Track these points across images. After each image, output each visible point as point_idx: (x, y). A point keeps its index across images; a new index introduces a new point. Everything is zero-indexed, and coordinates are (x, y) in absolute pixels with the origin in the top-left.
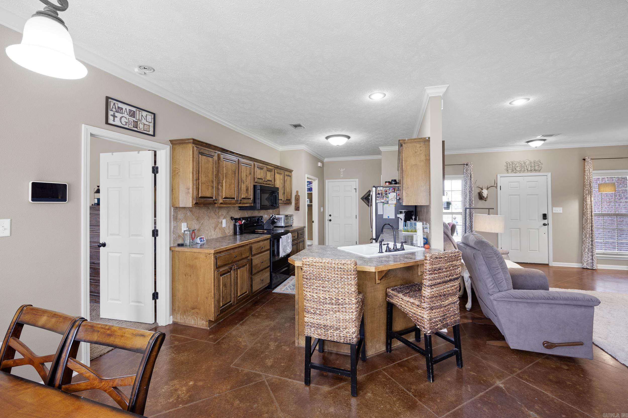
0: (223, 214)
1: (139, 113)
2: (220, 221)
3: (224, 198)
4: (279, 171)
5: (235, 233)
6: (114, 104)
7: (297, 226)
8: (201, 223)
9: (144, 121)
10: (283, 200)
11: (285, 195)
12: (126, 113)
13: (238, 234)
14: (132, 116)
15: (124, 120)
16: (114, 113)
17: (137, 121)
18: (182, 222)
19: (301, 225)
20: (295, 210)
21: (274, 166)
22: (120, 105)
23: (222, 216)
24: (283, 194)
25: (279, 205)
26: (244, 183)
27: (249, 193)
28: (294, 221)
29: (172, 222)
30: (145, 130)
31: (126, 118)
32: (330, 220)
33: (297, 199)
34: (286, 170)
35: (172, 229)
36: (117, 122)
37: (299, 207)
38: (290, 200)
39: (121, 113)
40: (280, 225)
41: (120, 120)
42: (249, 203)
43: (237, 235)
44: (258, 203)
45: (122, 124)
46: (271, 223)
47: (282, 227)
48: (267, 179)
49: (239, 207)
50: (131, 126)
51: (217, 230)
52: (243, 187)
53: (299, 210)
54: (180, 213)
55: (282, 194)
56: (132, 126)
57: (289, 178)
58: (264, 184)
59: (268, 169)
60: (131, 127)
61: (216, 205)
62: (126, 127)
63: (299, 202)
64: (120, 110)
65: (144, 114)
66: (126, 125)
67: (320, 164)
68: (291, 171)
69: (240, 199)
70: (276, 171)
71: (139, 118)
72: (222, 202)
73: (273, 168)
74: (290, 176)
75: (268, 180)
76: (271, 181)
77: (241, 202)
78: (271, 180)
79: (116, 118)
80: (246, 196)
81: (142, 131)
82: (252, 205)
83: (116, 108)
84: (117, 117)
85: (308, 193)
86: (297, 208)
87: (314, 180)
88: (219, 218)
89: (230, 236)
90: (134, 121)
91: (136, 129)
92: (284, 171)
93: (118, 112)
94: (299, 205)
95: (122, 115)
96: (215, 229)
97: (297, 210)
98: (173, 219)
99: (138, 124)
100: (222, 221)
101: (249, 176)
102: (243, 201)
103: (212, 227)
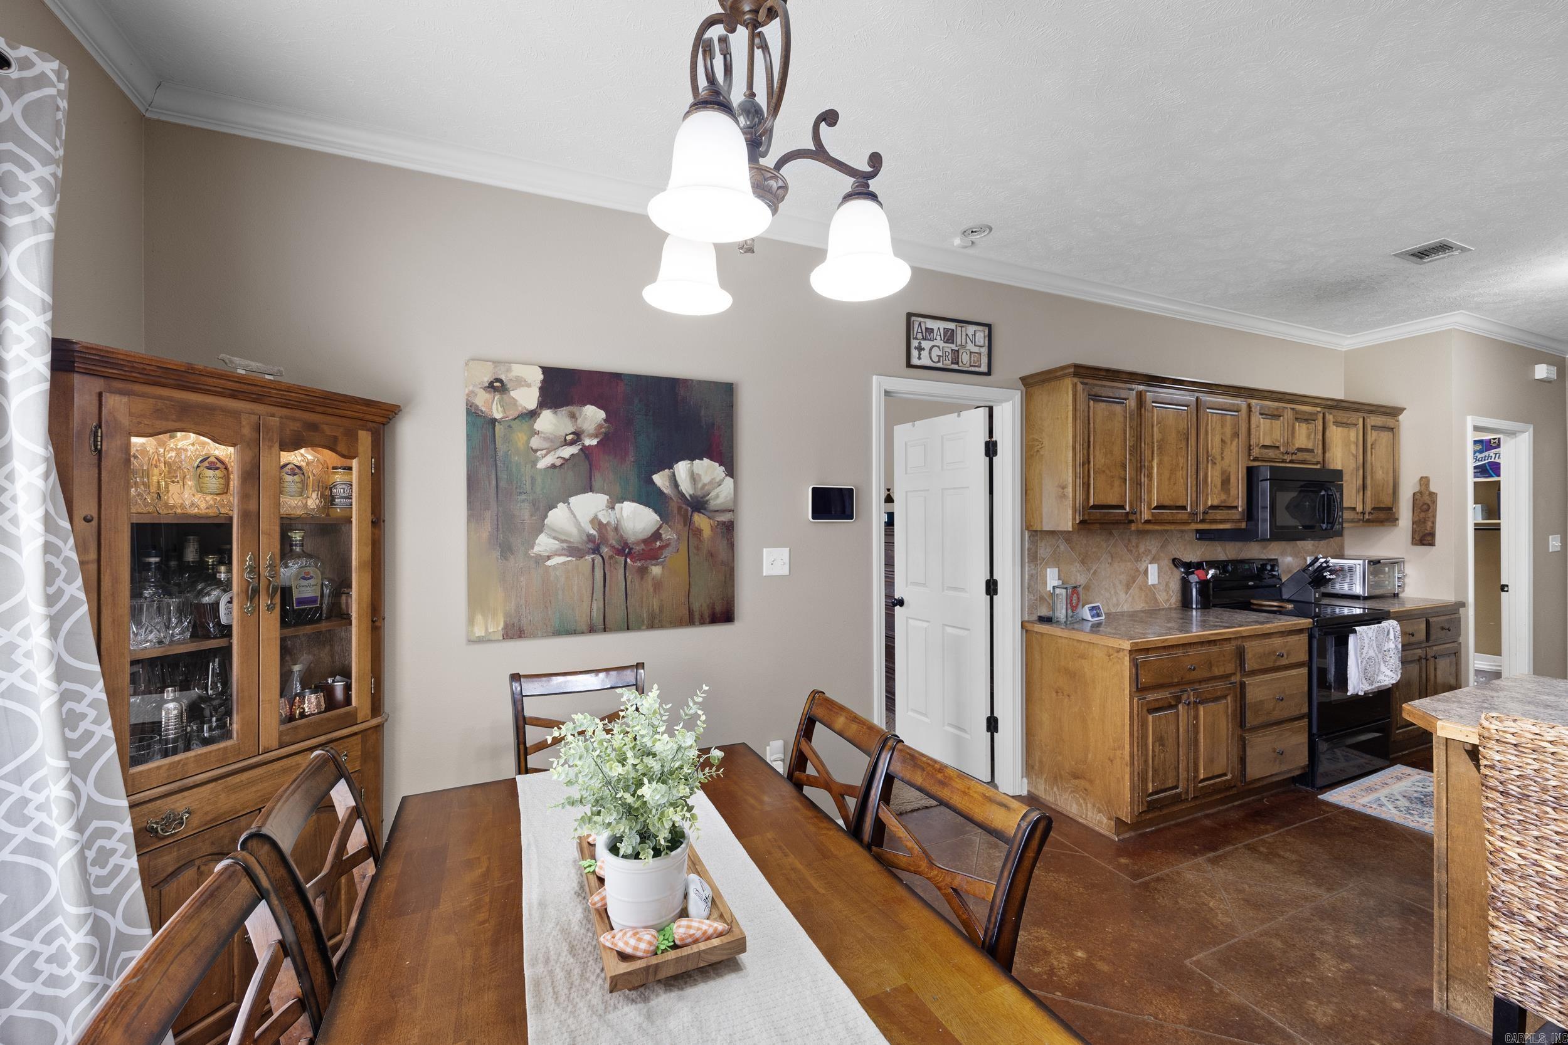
0: (1150, 551)
1: (962, 332)
2: (1142, 569)
3: (1156, 508)
4: (1342, 415)
5: (1186, 603)
6: (920, 324)
7: (1425, 600)
8: (1092, 572)
9: (970, 347)
10: (1360, 509)
11: (1368, 493)
12: (938, 337)
13: (1194, 606)
14: (950, 340)
15: (935, 353)
16: (920, 343)
17: (957, 349)
18: (1048, 565)
19: (1443, 595)
20: (1414, 544)
21: (1323, 402)
22: (930, 324)
23: (1147, 555)
24: (1358, 492)
25: (1345, 525)
26: (1215, 463)
27: (1233, 492)
28: (1407, 580)
29: (1027, 564)
30: (973, 366)
31: (939, 347)
33: (1425, 505)
34: (1372, 412)
35: (1027, 582)
36: (924, 360)
37: (1432, 535)
38: (1391, 509)
39: (930, 340)
40: (1346, 589)
41: (929, 353)
42: (1233, 521)
43: (1192, 608)
44: (1264, 520)
45: (932, 361)
46: (1309, 583)
47: (1356, 597)
48: (1297, 446)
49: (1198, 531)
51: (1134, 590)
52: (1214, 475)
54: (1043, 544)
55: (1354, 491)
56: (950, 362)
57: (1385, 436)
58: (1284, 461)
59: (1299, 416)
60: (947, 363)
61: (1133, 527)
62: (940, 365)
63: (1434, 516)
64: (929, 334)
65: (971, 329)
66: (939, 361)
67: (1541, 371)
68: (1394, 412)
69: (1201, 509)
70: (1330, 418)
71: (962, 342)
72: (1150, 518)
73: (1319, 409)
74: (1391, 429)
75: (1300, 450)
76: (1311, 451)
77: (1207, 517)
78: (1310, 446)
79: (922, 352)
80: (1222, 502)
81: (967, 369)
82: (1243, 525)
83: (922, 333)
84: (924, 349)
85: (1475, 483)
86: (1424, 536)
87: (1512, 434)
88: (1138, 559)
89: (1170, 609)
90: (952, 350)
91: (955, 367)
92: (1365, 415)
93: (925, 339)
94: (1433, 527)
95: (932, 343)
96: (1128, 587)
97: (1424, 545)
98: (1028, 558)
99: (960, 354)
100: (1147, 568)
101: (1231, 443)
102: (1213, 514)
103: (1121, 582)
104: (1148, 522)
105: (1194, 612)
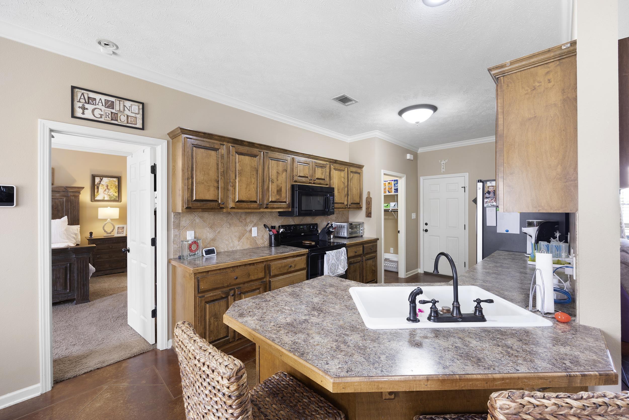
0: (253, 221)
1: (120, 103)
2: (248, 229)
3: (237, 202)
4: (337, 166)
6: (83, 94)
7: (371, 238)
8: (217, 232)
9: (127, 112)
10: (346, 203)
11: (349, 197)
12: (100, 104)
13: (273, 246)
14: (110, 107)
15: (97, 113)
16: (83, 105)
17: (117, 112)
18: (187, 229)
19: (373, 236)
20: (366, 217)
21: (329, 160)
22: (92, 95)
23: (251, 223)
24: (345, 196)
25: (335, 210)
26: (273, 182)
27: (283, 195)
28: (365, 230)
29: (172, 229)
30: (130, 123)
31: (101, 110)
32: (426, 231)
33: (369, 202)
34: (351, 166)
35: (172, 238)
36: (89, 114)
37: (370, 213)
38: (359, 204)
39: (93, 104)
40: (342, 236)
41: (92, 112)
42: (283, 208)
43: (272, 246)
44: (296, 208)
45: (95, 116)
46: (326, 233)
47: (345, 238)
48: (317, 177)
50: (108, 118)
51: (244, 239)
52: (273, 188)
53: (370, 217)
54: (184, 219)
55: (343, 196)
56: (110, 119)
57: (356, 176)
58: (310, 183)
59: (317, 165)
60: (108, 120)
61: (225, 210)
62: (102, 120)
63: (371, 206)
64: (90, 100)
65: (128, 104)
66: (101, 117)
67: (409, 156)
68: (360, 167)
69: (265, 202)
70: (332, 167)
71: (120, 109)
72: (234, 206)
73: (328, 163)
74: (359, 173)
75: (318, 179)
76: (324, 179)
77: (269, 206)
78: (323, 178)
79: (86, 111)
80: (277, 199)
81: (125, 124)
82: (290, 210)
83: (85, 99)
84: (87, 109)
85: (384, 195)
86: (369, 215)
87: (401, 177)
88: (246, 225)
89: (264, 247)
90: (112, 113)
91: (115, 122)
92: (348, 167)
93: (88, 103)
94: (371, 211)
95: (94, 107)
96: (240, 238)
97: (368, 217)
98: (173, 226)
99: (119, 116)
100: (251, 229)
101: (282, 174)
102: (271, 205)
103: (235, 236)
104: (232, 208)
105: (273, 247)
